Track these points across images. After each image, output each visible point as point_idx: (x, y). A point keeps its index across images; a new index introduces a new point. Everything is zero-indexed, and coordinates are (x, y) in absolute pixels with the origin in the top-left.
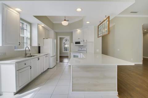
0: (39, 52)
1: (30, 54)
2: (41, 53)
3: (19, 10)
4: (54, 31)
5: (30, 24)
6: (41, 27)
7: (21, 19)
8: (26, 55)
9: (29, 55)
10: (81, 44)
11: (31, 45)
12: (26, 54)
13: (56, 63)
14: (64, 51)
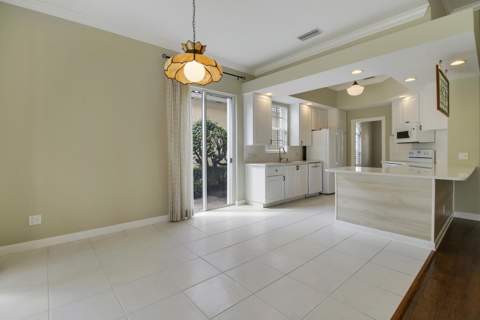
0: (304, 158)
1: (287, 159)
2: (308, 160)
3: (269, 94)
4: (341, 110)
5: (288, 106)
6: (306, 109)
7: (274, 103)
10: (413, 138)
11: (289, 144)
12: (281, 159)
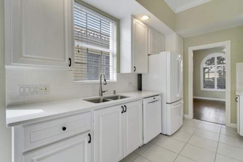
0: (140, 88)
1: (115, 91)
2: (145, 91)
5: (118, 22)
6: (140, 25)
8: (102, 95)
9: (112, 95)
11: (118, 71)
12: (102, 92)
13: (184, 119)
14: (204, 87)
